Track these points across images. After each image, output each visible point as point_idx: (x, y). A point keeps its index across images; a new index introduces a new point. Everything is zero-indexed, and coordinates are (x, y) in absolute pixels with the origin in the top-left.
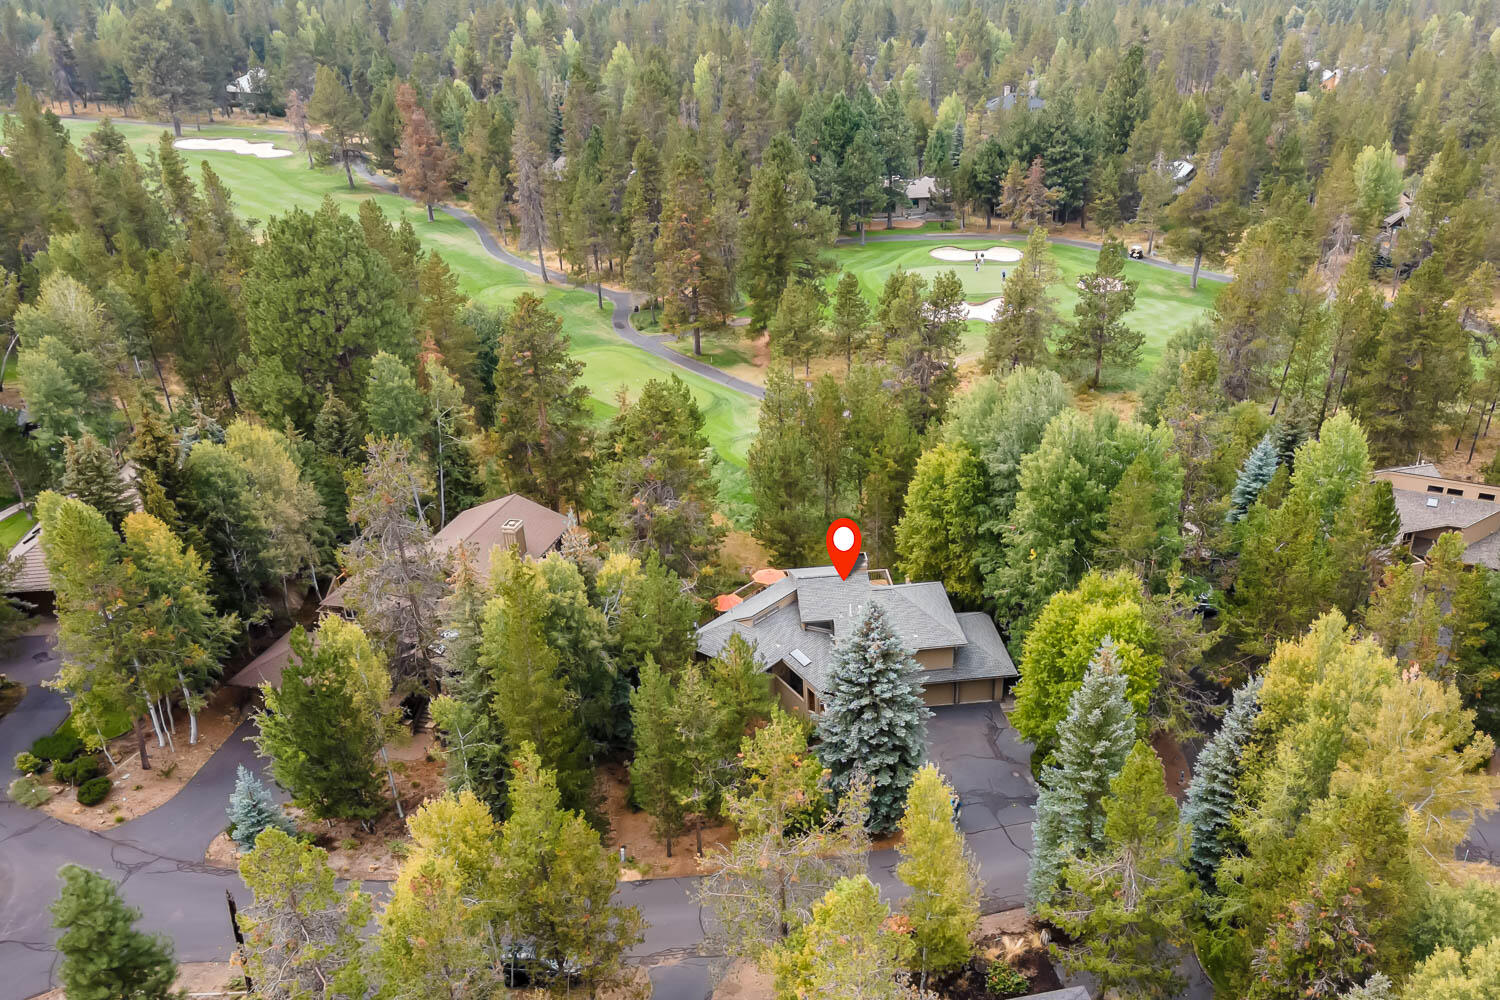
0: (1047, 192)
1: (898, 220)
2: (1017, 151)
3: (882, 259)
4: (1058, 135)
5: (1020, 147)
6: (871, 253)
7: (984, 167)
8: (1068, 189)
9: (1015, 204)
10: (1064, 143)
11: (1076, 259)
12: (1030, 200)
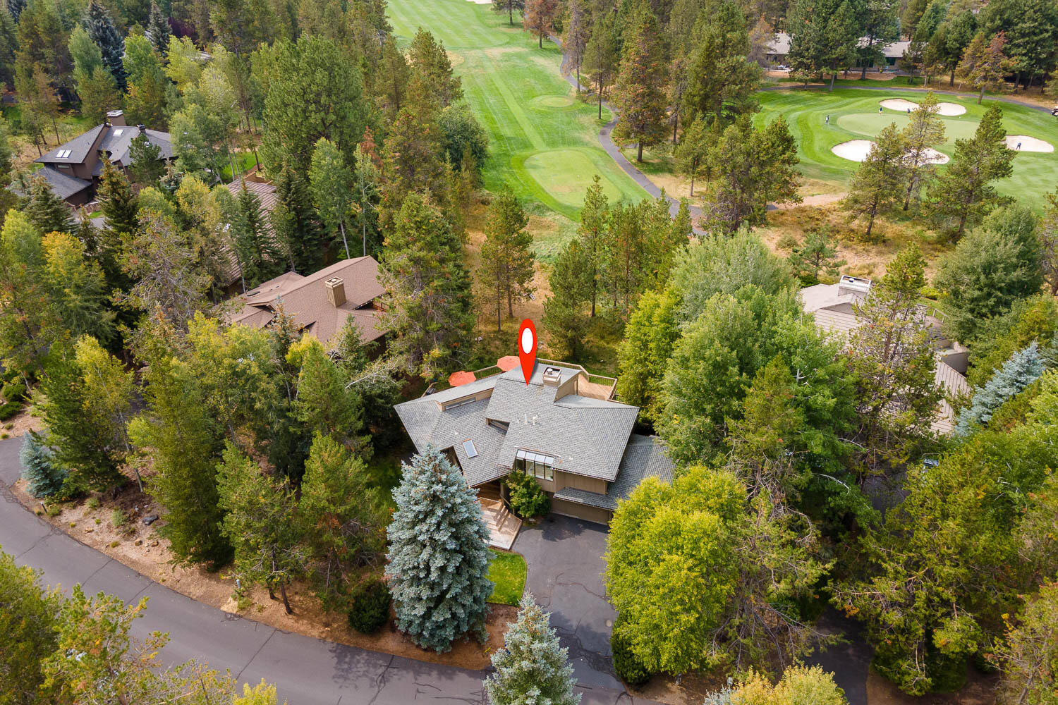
0: (1005, 61)
1: (872, 74)
2: (988, 24)
3: (840, 103)
4: (1030, 13)
5: (993, 21)
6: (833, 98)
7: (956, 35)
8: (1031, 58)
9: (972, 67)
10: (1036, 21)
11: (1019, 119)
12: (986, 66)
